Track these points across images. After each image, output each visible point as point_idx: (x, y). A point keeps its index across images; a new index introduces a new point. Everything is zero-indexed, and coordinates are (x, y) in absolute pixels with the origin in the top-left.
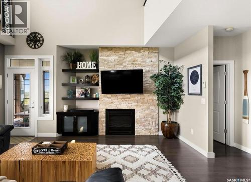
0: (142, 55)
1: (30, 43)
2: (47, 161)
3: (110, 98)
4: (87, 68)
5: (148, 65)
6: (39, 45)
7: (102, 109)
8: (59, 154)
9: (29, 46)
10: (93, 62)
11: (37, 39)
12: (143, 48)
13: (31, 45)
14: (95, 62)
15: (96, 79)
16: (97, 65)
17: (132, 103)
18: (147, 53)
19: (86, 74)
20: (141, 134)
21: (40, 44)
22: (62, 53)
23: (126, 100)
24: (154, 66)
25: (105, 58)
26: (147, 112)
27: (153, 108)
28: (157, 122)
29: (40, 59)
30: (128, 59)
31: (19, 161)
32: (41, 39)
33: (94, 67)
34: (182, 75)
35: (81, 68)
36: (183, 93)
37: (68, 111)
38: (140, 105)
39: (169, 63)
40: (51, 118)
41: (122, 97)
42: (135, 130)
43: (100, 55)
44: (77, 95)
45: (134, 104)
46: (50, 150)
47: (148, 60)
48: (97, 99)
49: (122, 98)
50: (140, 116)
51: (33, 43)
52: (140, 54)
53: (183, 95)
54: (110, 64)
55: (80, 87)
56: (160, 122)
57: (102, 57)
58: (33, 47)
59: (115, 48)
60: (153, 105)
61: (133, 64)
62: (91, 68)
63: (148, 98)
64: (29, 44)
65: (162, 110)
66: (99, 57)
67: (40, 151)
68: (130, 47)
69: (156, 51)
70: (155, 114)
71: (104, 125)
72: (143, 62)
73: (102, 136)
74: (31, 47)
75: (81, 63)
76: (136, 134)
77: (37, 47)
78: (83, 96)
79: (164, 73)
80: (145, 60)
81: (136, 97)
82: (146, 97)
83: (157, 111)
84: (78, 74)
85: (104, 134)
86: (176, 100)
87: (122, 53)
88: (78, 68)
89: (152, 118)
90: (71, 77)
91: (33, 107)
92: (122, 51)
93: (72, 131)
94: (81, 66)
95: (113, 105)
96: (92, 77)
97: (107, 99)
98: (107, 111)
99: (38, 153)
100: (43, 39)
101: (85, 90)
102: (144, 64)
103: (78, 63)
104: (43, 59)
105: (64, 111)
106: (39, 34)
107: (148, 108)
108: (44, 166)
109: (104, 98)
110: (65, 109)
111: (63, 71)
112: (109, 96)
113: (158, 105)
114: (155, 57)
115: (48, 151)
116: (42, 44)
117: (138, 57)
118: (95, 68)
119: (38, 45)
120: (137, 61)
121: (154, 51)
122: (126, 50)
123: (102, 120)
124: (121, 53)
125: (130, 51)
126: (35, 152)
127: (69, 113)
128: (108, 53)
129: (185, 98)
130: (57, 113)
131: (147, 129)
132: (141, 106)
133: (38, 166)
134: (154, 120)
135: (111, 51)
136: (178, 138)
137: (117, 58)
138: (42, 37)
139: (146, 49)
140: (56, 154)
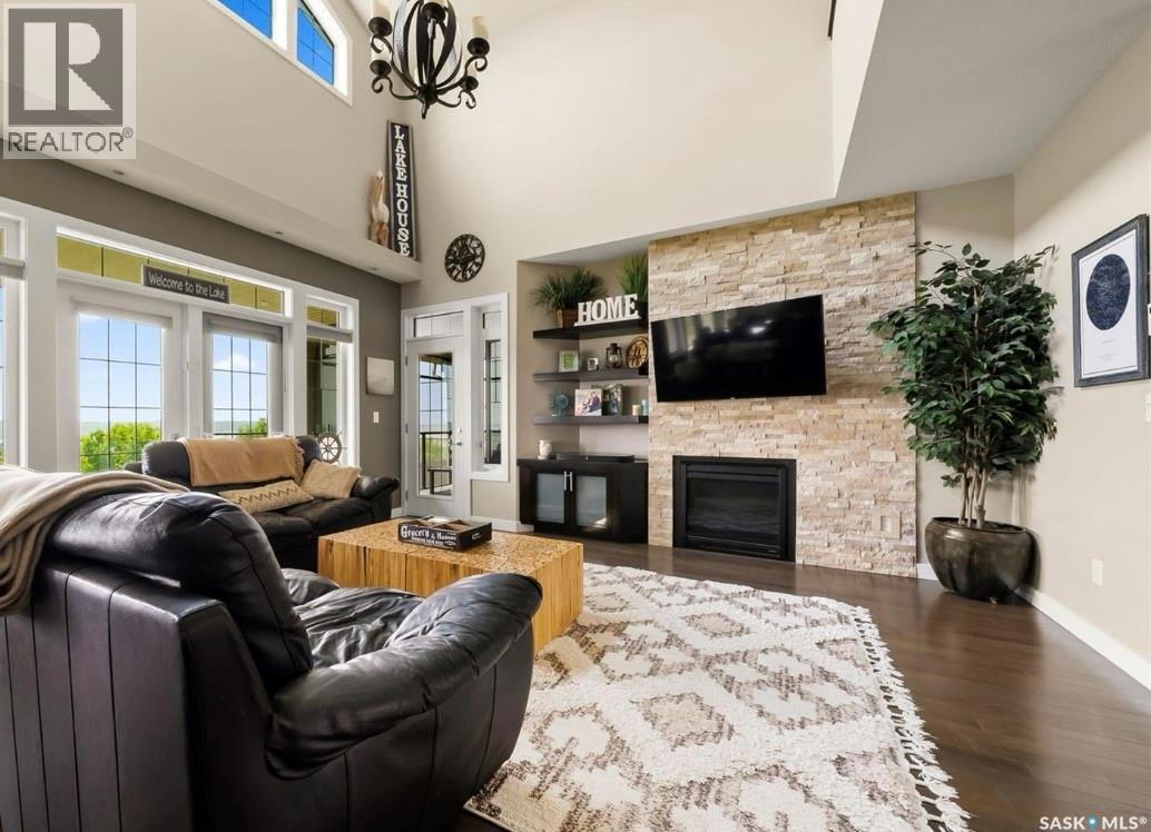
0: (828, 241)
1: (454, 268)
2: (418, 559)
3: (690, 416)
4: (610, 320)
5: (862, 277)
6: (475, 268)
7: (661, 454)
8: (455, 549)
9: (451, 276)
10: (628, 297)
11: (469, 252)
12: (829, 211)
13: (455, 273)
14: (635, 296)
15: (643, 352)
16: (642, 306)
17: (780, 437)
18: (851, 226)
19: (607, 342)
20: (822, 562)
21: (477, 264)
22: (536, 281)
23: (754, 422)
24: (893, 277)
25: (670, 275)
26: (854, 473)
27: (889, 456)
28: (910, 520)
29: (478, 309)
30: (761, 267)
31: (365, 548)
32: (478, 251)
33: (632, 312)
34: (1047, 296)
35: (589, 322)
36: (1057, 383)
37: (551, 457)
38: (821, 442)
39: (967, 249)
40: (504, 476)
41: (735, 413)
42: (798, 542)
43: (652, 266)
44: (580, 409)
45: (789, 439)
46: (436, 536)
47: (858, 257)
48: (644, 420)
49: (737, 419)
50: (817, 489)
51: (459, 267)
52: (817, 239)
53: (1053, 391)
54: (687, 294)
55: (590, 384)
56: (926, 521)
57: (659, 275)
58: (460, 276)
59: (708, 232)
60: (885, 446)
61: (784, 281)
62: (621, 318)
63: (860, 415)
64: (450, 271)
65: (936, 470)
66: (650, 277)
67: (414, 533)
68: (771, 220)
69: (903, 212)
70: (895, 483)
71: (669, 511)
72: (834, 266)
73: (661, 549)
74: (455, 278)
75: (589, 304)
76: (799, 561)
77: (469, 275)
78: (598, 413)
79: (939, 298)
80: (843, 256)
81: (801, 413)
82: (850, 410)
83: (911, 472)
84: (584, 344)
85: (669, 543)
86: (1007, 416)
87: (739, 247)
88: (580, 323)
89: (882, 500)
90: (563, 353)
91: (459, 444)
92: (738, 240)
93: (562, 521)
94: (590, 313)
95: (701, 441)
96: (630, 348)
97: (676, 421)
98: (678, 461)
99: (409, 538)
100: (483, 251)
101: (605, 392)
102: (837, 274)
103: (581, 305)
104: (486, 307)
105: (540, 458)
106: (473, 238)
107: (862, 458)
108: (411, 571)
109: (667, 418)
110: (543, 451)
111: (537, 335)
112: (686, 407)
113: (914, 443)
114: (899, 235)
115: (430, 538)
116: (480, 265)
117: (810, 249)
118: (636, 316)
119: (470, 270)
120: (804, 266)
121: (890, 214)
122: (752, 234)
123: (661, 492)
124: (735, 246)
125: (771, 235)
126: (405, 534)
127: (552, 466)
128: (683, 256)
129: (1067, 405)
130: (520, 462)
131: (852, 545)
132: (822, 448)
133: (400, 567)
134: (891, 510)
135: (693, 249)
136: (1025, 604)
137: (715, 268)
138: (480, 245)
139: (851, 210)
140: (447, 548)
